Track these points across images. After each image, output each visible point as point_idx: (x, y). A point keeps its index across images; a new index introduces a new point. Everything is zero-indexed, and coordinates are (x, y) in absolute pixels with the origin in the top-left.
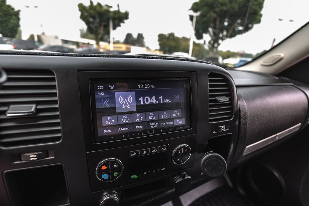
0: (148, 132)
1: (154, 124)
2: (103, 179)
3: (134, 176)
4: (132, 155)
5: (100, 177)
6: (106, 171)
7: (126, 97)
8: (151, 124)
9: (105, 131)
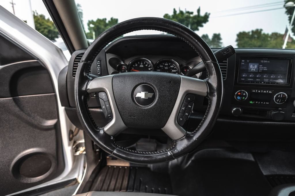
0: (263, 83)
1: (266, 79)
2: (237, 99)
3: (251, 102)
4: (253, 91)
5: (236, 97)
6: (240, 96)
7: (254, 66)
8: (264, 79)
9: (242, 79)
